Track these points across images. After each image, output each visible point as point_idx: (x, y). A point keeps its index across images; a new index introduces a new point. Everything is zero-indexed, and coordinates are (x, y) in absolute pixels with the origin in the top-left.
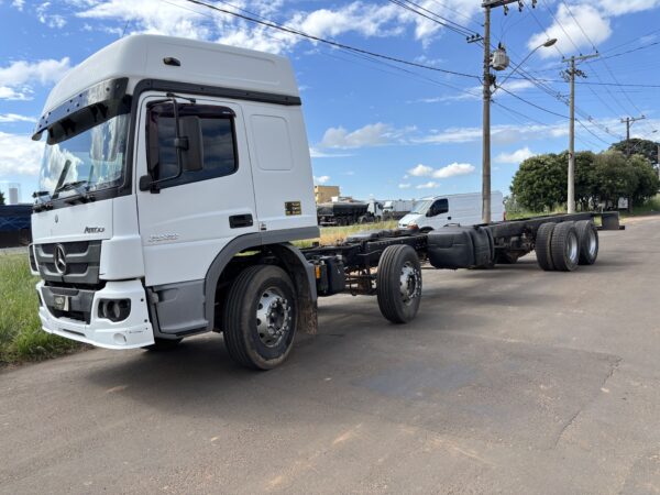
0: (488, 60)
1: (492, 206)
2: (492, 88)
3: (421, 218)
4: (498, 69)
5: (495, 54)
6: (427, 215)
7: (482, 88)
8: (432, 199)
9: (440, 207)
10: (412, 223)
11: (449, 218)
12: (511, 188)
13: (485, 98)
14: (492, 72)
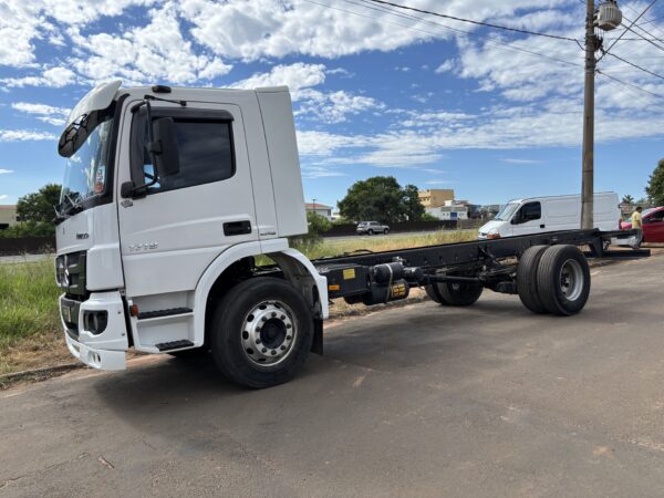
0: (591, 18)
1: (595, 211)
2: (598, 54)
3: (503, 227)
4: (606, 28)
5: (601, 9)
6: (512, 222)
7: (584, 54)
8: (520, 202)
9: (530, 211)
10: (493, 232)
11: (542, 226)
12: (647, 190)
13: (588, 67)
14: (598, 32)
